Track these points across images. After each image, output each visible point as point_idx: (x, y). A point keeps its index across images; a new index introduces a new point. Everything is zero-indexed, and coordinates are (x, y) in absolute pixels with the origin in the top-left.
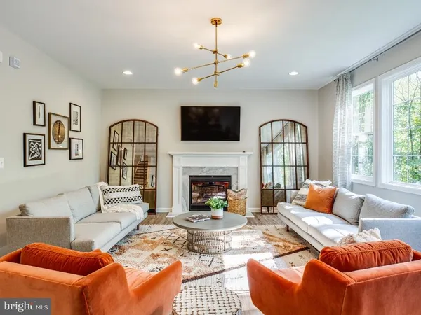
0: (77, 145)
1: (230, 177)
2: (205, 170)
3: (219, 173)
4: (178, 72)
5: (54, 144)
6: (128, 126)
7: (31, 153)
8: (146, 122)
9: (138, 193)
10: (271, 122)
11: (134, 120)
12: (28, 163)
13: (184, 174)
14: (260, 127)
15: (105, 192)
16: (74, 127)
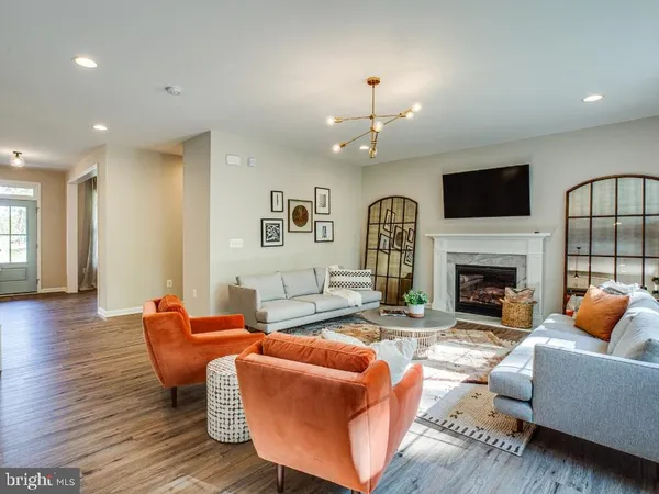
0: (325, 228)
1: (515, 269)
2: (477, 257)
3: (497, 263)
4: (336, 148)
5: (294, 227)
6: (387, 205)
7: (270, 234)
8: (405, 198)
9: (368, 280)
10: (592, 182)
11: (392, 197)
12: (265, 243)
13: (449, 261)
14: (568, 193)
15: (332, 274)
16: (320, 210)
